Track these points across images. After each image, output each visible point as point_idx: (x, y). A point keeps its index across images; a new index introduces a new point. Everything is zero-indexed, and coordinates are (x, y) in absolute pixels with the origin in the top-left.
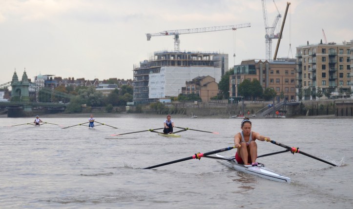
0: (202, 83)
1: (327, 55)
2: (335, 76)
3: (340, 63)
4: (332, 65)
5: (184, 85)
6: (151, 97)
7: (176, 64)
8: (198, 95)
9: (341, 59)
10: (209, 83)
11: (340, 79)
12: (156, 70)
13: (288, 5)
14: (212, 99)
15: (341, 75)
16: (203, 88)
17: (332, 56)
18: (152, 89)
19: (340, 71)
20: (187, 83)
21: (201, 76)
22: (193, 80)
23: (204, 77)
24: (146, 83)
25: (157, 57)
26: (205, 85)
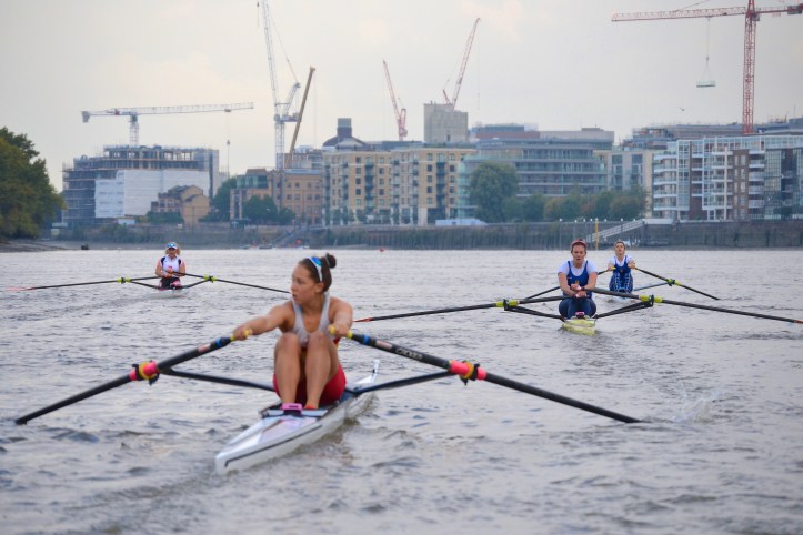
0: (185, 196)
1: (362, 165)
2: (373, 193)
3: (380, 176)
4: (369, 179)
5: (156, 199)
6: (98, 215)
7: (141, 166)
8: (179, 214)
9: (381, 171)
10: (194, 196)
11: (379, 197)
12: (108, 175)
13: (312, 70)
14: (200, 220)
15: (382, 192)
16: (187, 204)
17: (369, 167)
18: (101, 203)
19: (380, 187)
20: (160, 196)
21: (181, 185)
22: (170, 191)
23: (186, 188)
24: (91, 193)
25: (107, 154)
26: (189, 200)
